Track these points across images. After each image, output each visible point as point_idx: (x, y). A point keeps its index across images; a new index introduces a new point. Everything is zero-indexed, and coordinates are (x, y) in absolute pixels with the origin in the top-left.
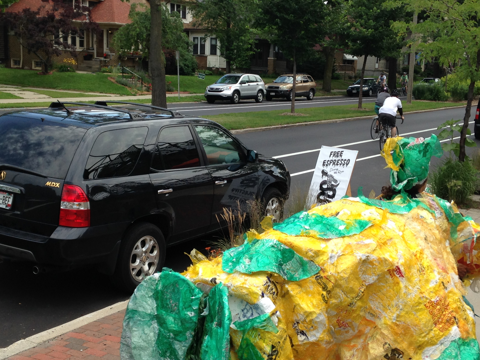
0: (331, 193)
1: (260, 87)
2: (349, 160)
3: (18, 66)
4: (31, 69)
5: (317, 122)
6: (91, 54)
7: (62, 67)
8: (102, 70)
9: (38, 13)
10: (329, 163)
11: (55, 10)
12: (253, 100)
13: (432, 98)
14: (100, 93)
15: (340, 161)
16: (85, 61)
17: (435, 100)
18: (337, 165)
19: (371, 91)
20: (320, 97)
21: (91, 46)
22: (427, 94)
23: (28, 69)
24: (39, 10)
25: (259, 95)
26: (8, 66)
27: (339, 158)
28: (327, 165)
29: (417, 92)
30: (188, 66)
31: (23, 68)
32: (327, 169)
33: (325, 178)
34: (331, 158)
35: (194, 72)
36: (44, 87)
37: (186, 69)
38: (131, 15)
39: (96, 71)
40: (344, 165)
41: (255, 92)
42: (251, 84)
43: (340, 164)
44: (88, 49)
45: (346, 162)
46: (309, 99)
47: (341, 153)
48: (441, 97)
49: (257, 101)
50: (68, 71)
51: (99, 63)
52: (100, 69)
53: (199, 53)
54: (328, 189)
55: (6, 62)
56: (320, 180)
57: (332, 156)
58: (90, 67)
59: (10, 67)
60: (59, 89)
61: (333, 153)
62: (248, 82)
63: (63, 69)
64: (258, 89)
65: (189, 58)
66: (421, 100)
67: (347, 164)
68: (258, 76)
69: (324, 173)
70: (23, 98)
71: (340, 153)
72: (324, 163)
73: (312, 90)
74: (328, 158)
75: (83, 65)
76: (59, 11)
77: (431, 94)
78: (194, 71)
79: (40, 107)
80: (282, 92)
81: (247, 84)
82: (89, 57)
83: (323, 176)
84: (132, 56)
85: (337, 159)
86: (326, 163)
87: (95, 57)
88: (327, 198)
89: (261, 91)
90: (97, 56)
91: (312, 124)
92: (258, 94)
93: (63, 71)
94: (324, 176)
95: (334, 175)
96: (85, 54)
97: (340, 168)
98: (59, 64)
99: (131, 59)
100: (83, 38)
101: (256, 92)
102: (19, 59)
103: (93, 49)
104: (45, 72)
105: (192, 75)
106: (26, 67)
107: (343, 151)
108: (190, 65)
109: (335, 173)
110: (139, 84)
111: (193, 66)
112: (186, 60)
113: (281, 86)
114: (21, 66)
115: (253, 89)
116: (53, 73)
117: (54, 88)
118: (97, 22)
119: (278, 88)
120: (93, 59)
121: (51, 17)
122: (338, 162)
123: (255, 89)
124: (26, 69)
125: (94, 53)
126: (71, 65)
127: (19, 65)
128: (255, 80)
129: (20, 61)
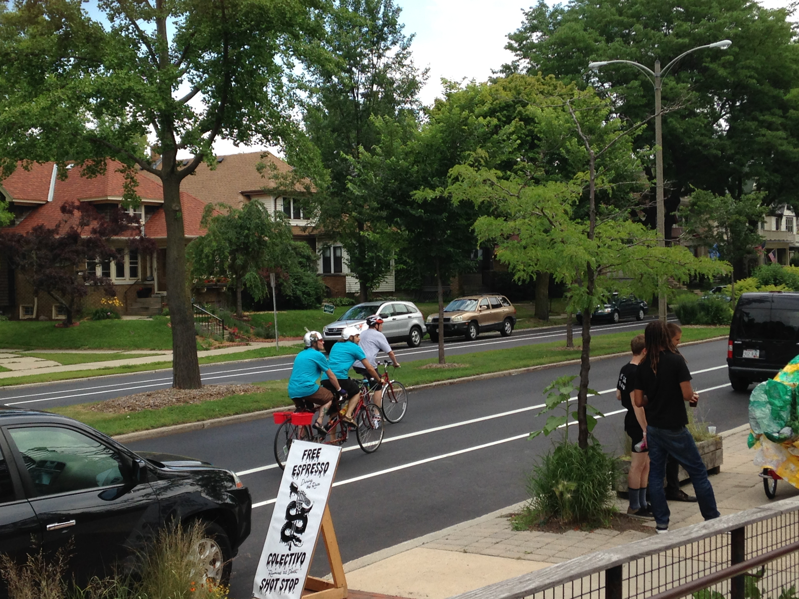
0: (299, 524)
1: (415, 322)
2: (328, 463)
3: (30, 317)
4: (51, 319)
5: (472, 377)
6: (150, 287)
7: (97, 312)
8: (164, 312)
9: (56, 231)
10: (301, 469)
11: (83, 224)
12: (405, 343)
13: (710, 322)
14: (151, 350)
15: (315, 466)
16: (139, 300)
17: (715, 324)
18: (312, 472)
19: (617, 314)
20: (529, 329)
21: (149, 274)
22: (701, 315)
23: (46, 320)
24: (58, 226)
25: (413, 334)
26: (14, 317)
27: (315, 461)
28: (298, 474)
29: (682, 312)
30: (309, 295)
31: (37, 319)
32: (298, 482)
33: (295, 497)
34: (304, 462)
35: (320, 303)
36: (61, 348)
37: (305, 298)
38: (204, 222)
39: (155, 314)
40: (320, 472)
41: (406, 330)
42: (398, 317)
43: (316, 472)
44: (145, 278)
45: (323, 467)
46: (504, 334)
47: (318, 453)
48: (723, 318)
49: (411, 344)
50: (108, 317)
51: (160, 300)
52: (162, 311)
53: (332, 272)
54: (297, 517)
55: (10, 311)
56: (288, 502)
57: (305, 457)
58: (147, 309)
59: (18, 319)
60: (85, 349)
61: (307, 453)
62: (392, 314)
63: (100, 315)
64: (410, 325)
65: (311, 280)
66: (691, 324)
67: (325, 471)
68: (411, 305)
69: (294, 489)
70: (11, 370)
71: (316, 452)
72: (294, 470)
73: (509, 318)
74: (300, 462)
75: (136, 306)
76: (91, 226)
77: (708, 314)
78: (319, 300)
79: (27, 383)
80: (456, 327)
81: (390, 318)
82: (145, 292)
83: (291, 493)
84: (216, 285)
85: (312, 463)
86: (297, 471)
87: (156, 291)
88: (295, 534)
89: (416, 327)
90: (159, 290)
91: (464, 380)
92: (411, 332)
93: (99, 318)
94: (293, 494)
95: (307, 491)
96: (139, 288)
97: (314, 477)
98: (93, 309)
99: (214, 290)
100: (136, 263)
101: (408, 329)
102: (31, 305)
103: (153, 280)
104: (68, 323)
105: (317, 308)
106: (42, 317)
107: (320, 449)
108: (312, 292)
109: (308, 487)
110: (218, 330)
111: (317, 294)
112: (305, 284)
113: (453, 317)
114: (34, 316)
115: (403, 325)
116: (83, 324)
117: (77, 348)
118: (152, 237)
119: (449, 319)
120: (153, 295)
121: (74, 237)
122: (313, 468)
123: (405, 325)
124: (42, 320)
125: (153, 285)
126: (113, 309)
127: (32, 314)
128: (405, 311)
129: (33, 308)
